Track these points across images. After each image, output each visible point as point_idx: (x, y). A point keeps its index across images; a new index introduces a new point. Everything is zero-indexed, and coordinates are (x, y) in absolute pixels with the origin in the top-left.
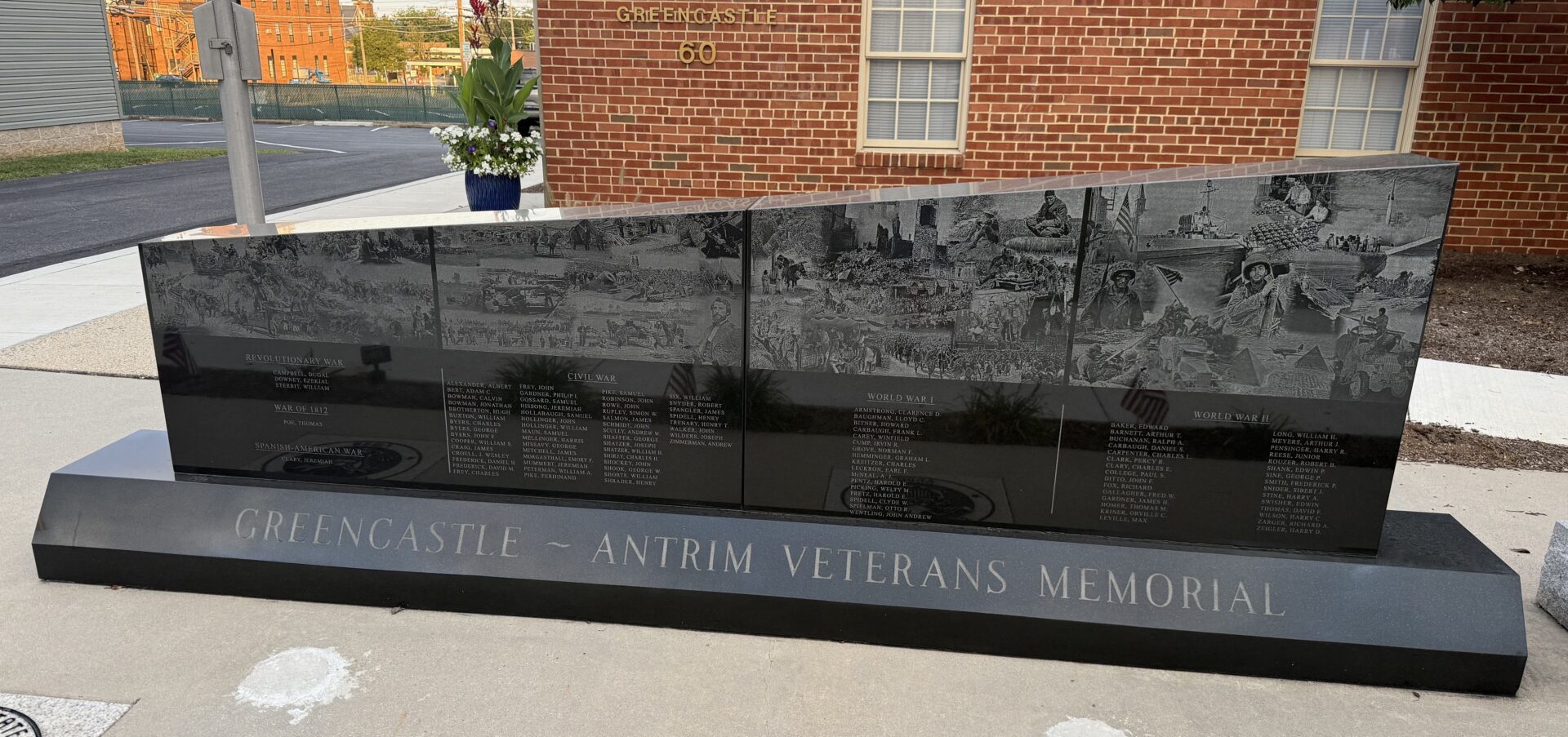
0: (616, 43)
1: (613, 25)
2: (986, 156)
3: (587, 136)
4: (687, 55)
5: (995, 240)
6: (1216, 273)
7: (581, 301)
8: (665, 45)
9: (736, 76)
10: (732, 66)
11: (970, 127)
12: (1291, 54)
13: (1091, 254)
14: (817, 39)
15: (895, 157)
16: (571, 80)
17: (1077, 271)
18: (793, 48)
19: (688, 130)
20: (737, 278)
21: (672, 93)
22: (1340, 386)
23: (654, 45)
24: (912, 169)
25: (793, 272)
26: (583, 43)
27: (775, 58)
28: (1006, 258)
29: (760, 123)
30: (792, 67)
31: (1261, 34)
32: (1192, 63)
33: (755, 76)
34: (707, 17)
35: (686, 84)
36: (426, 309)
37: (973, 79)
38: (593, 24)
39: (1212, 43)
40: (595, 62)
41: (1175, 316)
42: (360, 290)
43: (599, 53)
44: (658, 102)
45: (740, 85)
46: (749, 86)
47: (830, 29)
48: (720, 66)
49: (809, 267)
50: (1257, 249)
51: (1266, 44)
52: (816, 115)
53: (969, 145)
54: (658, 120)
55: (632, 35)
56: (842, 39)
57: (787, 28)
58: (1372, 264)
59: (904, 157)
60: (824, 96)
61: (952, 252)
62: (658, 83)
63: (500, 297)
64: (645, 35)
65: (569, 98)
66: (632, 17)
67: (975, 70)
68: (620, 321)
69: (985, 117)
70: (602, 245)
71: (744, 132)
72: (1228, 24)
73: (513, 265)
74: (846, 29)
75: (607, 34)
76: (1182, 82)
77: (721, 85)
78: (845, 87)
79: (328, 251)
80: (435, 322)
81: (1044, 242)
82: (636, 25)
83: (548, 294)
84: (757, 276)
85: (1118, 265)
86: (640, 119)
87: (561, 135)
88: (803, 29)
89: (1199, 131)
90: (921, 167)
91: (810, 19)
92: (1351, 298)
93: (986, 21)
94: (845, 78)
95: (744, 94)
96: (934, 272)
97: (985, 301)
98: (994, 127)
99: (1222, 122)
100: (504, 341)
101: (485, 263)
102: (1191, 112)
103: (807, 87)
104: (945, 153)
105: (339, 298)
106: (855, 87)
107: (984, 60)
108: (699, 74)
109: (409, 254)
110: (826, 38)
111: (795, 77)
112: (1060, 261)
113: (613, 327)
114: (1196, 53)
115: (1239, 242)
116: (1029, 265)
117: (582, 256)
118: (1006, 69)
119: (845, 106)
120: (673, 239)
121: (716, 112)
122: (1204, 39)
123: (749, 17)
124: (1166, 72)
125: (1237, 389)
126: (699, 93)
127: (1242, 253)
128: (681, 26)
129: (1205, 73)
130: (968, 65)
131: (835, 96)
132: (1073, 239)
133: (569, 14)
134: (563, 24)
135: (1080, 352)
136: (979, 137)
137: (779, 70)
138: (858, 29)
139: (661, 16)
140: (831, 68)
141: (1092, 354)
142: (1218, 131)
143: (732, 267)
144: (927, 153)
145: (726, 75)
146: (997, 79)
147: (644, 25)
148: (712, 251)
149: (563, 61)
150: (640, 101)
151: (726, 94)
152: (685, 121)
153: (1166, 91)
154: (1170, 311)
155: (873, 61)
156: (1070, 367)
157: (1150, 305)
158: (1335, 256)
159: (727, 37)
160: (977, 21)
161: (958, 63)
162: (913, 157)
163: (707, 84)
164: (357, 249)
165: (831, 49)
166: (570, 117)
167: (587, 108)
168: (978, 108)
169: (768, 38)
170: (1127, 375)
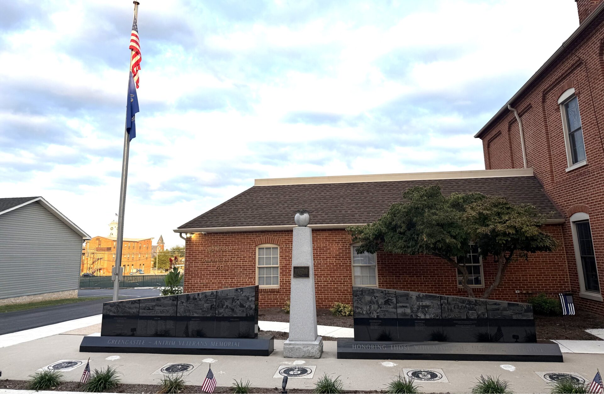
0: (202, 266)
1: (201, 263)
2: (284, 288)
3: (194, 288)
4: (217, 268)
5: (206, 297)
6: (231, 301)
7: (157, 308)
8: (213, 266)
9: (228, 272)
10: (227, 270)
11: (280, 282)
12: (347, 264)
13: (217, 299)
14: (246, 263)
15: (264, 289)
16: (191, 275)
17: (216, 301)
18: (241, 265)
19: (217, 285)
20: (176, 304)
21: (214, 277)
22: (247, 315)
23: (210, 266)
24: (268, 292)
25: (183, 303)
26: (194, 267)
27: (237, 268)
28: (208, 300)
29: (233, 283)
30: (241, 270)
31: (340, 259)
32: (326, 266)
33: (232, 272)
34: (222, 260)
35: (217, 275)
36: (138, 310)
37: (280, 271)
38: (197, 263)
39: (330, 262)
40: (197, 271)
41: (227, 306)
42: (130, 308)
43: (198, 269)
44: (210, 279)
45: (229, 274)
46: (231, 274)
47: (249, 261)
48: (225, 270)
49: (185, 302)
50: (235, 297)
51: (341, 262)
52: (246, 280)
53: (280, 286)
54: (210, 283)
55: (205, 265)
56: (251, 263)
57: (239, 261)
58: (248, 298)
59: (266, 289)
60: (247, 276)
61: (201, 299)
62: (210, 275)
63: (147, 308)
64: (208, 264)
65: (190, 279)
66: (206, 261)
67: (280, 269)
68: (161, 310)
69: (283, 279)
70: (160, 300)
71: (230, 285)
72: (333, 257)
73: (149, 304)
74: (252, 261)
75: (200, 265)
76: (325, 270)
77: (225, 274)
78: (252, 274)
79: (127, 303)
80: (139, 312)
81: (212, 297)
82: (207, 262)
83: (153, 307)
84: (178, 303)
85: (220, 300)
86: (206, 283)
87: (188, 288)
88: (243, 261)
89: (330, 281)
90: (270, 291)
91: (244, 259)
92: (246, 303)
93: (282, 258)
94: (252, 272)
95: (230, 276)
96: (199, 302)
97: (206, 305)
98: (286, 282)
99: (335, 279)
100: (147, 314)
101: (146, 304)
102: (328, 277)
103: (244, 274)
104: (275, 288)
105: (127, 309)
106: (255, 274)
107: (282, 267)
108: (220, 272)
109: (137, 303)
110: (248, 263)
111: (241, 272)
112: (214, 300)
113: (160, 311)
114: (327, 264)
115: (233, 297)
116: (210, 300)
117: (158, 302)
118: (287, 269)
119: (252, 278)
120: (168, 299)
121: (223, 281)
122: (328, 261)
123: (231, 260)
124: (321, 268)
125: (235, 316)
126: (220, 276)
127: (234, 298)
128: (216, 262)
129: (330, 268)
130: (279, 268)
131: (250, 276)
132: (215, 297)
133: (192, 261)
134: (191, 263)
135: (217, 312)
136: (282, 284)
137: (238, 271)
138: (255, 261)
139: (212, 260)
140: (249, 270)
141: (218, 312)
142: (335, 281)
143: (175, 302)
144: (271, 288)
145: (226, 272)
146: (285, 271)
147: (208, 262)
148: (173, 300)
149: (190, 271)
150: (206, 279)
151: (226, 276)
152: (216, 283)
153: (322, 272)
154: (226, 306)
155: (259, 268)
156: (216, 314)
157: (224, 305)
158: (244, 298)
159: (226, 264)
160: (280, 258)
161: (278, 267)
162: (268, 289)
163: (222, 274)
164: (131, 302)
165: (249, 265)
166: (190, 283)
167: (194, 281)
168: (282, 277)
169: (235, 264)
170: (222, 314)
